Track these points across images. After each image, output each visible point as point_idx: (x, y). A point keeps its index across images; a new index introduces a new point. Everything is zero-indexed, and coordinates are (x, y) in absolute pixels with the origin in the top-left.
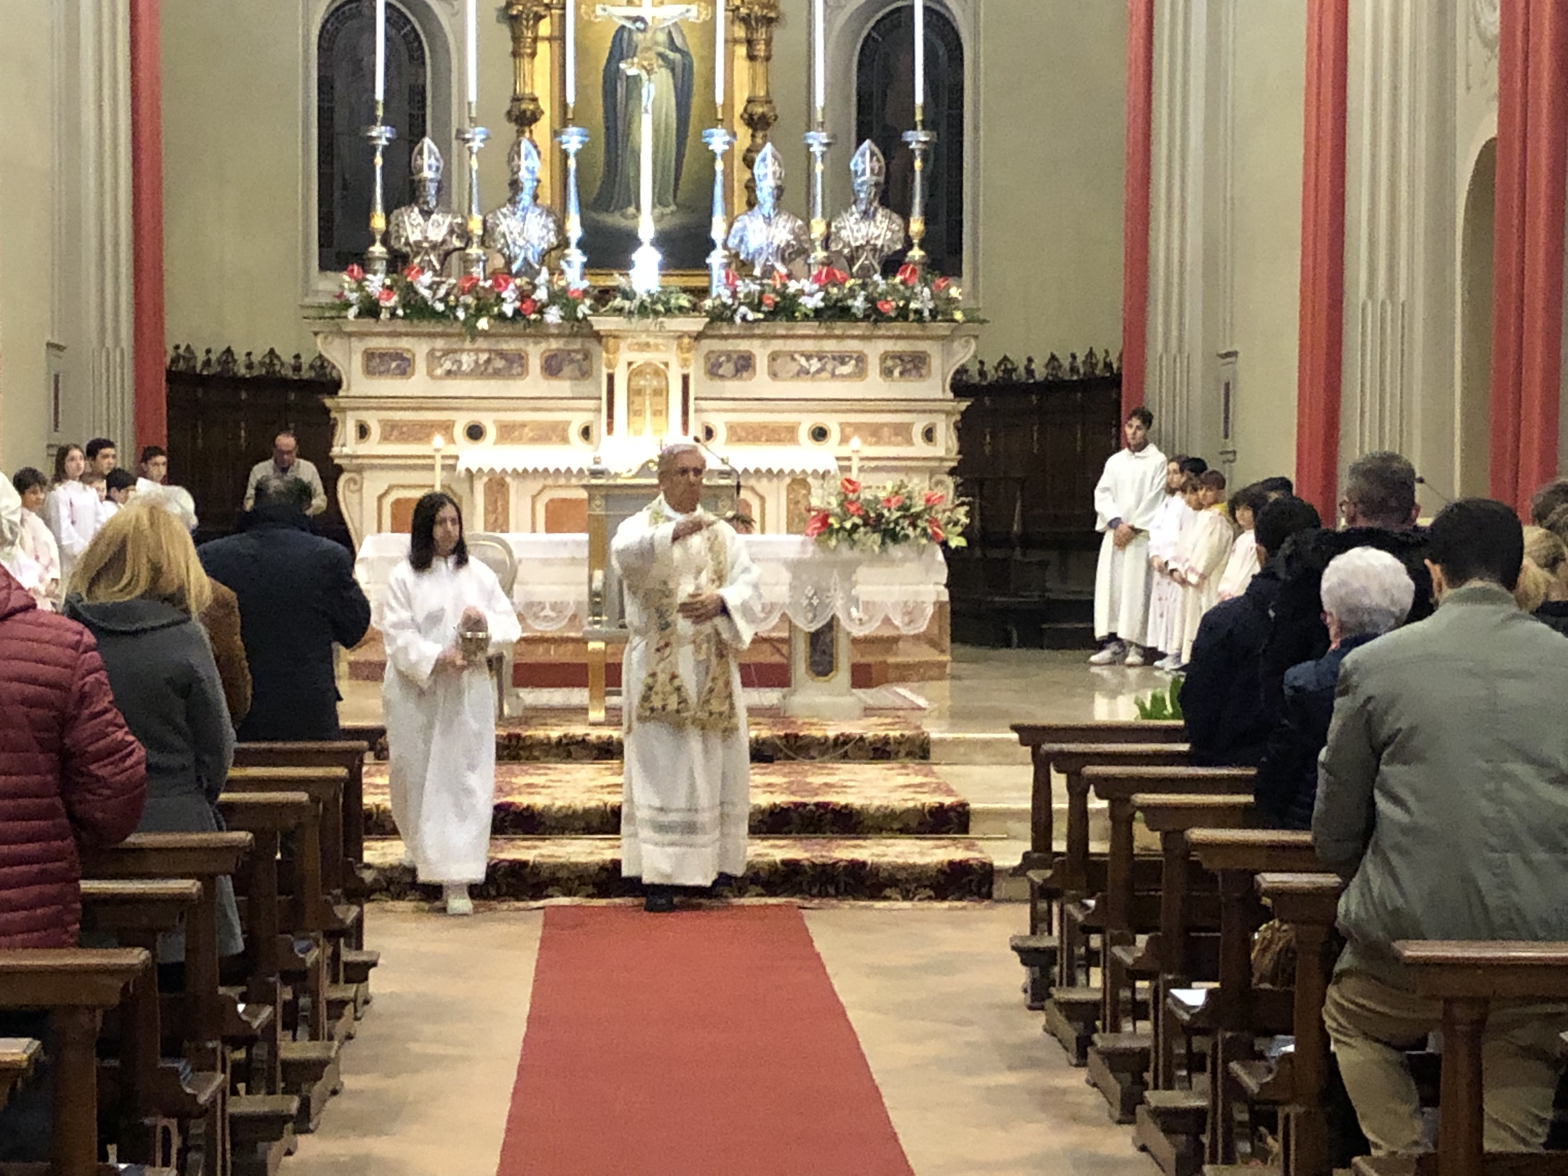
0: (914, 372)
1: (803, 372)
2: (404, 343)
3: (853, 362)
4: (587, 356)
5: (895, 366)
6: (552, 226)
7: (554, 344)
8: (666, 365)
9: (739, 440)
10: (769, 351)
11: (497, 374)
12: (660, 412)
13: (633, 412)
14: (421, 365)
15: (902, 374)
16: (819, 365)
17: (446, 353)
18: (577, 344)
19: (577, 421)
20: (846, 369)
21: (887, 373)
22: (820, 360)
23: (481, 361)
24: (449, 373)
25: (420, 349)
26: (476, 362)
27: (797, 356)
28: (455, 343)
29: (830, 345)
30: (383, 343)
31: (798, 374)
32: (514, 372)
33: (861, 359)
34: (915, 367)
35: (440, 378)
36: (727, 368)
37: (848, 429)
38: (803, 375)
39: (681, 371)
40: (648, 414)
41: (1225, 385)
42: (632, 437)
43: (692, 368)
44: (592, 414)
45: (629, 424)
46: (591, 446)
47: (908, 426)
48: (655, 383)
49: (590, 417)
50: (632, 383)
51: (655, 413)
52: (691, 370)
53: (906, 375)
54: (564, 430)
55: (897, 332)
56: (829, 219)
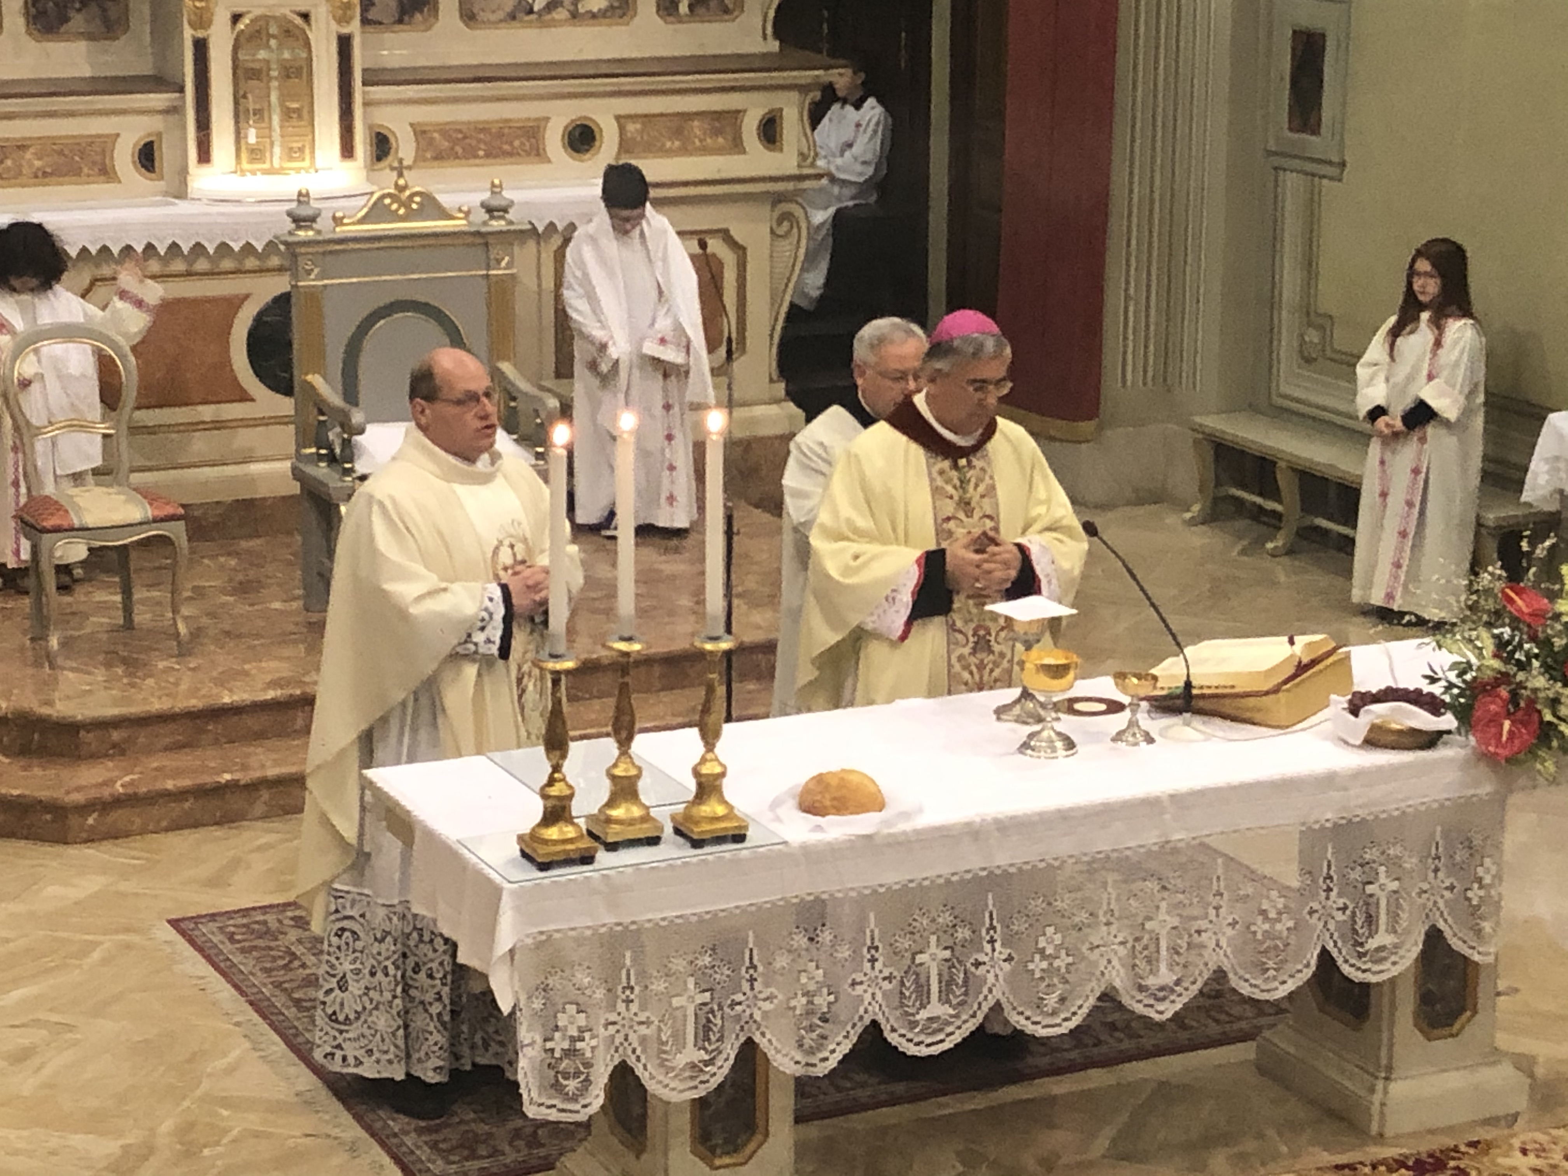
0: (714, 4)
1: (520, 11)
9: (439, 157)
12: (301, 114)
13: (242, 113)
15: (692, 8)
19: (129, 135)
20: (597, 2)
21: (668, 8)
31: (513, 17)
36: (384, 7)
37: (632, 128)
38: (520, 15)
39: (335, 28)
40: (276, 119)
41: (1295, 32)
42: (245, 165)
43: (357, 22)
44: (159, 117)
45: (239, 136)
46: (161, 185)
47: (736, 115)
48: (287, 55)
49: (155, 124)
50: (241, 56)
51: (288, 114)
52: (354, 27)
53: (701, 10)
54: (103, 153)
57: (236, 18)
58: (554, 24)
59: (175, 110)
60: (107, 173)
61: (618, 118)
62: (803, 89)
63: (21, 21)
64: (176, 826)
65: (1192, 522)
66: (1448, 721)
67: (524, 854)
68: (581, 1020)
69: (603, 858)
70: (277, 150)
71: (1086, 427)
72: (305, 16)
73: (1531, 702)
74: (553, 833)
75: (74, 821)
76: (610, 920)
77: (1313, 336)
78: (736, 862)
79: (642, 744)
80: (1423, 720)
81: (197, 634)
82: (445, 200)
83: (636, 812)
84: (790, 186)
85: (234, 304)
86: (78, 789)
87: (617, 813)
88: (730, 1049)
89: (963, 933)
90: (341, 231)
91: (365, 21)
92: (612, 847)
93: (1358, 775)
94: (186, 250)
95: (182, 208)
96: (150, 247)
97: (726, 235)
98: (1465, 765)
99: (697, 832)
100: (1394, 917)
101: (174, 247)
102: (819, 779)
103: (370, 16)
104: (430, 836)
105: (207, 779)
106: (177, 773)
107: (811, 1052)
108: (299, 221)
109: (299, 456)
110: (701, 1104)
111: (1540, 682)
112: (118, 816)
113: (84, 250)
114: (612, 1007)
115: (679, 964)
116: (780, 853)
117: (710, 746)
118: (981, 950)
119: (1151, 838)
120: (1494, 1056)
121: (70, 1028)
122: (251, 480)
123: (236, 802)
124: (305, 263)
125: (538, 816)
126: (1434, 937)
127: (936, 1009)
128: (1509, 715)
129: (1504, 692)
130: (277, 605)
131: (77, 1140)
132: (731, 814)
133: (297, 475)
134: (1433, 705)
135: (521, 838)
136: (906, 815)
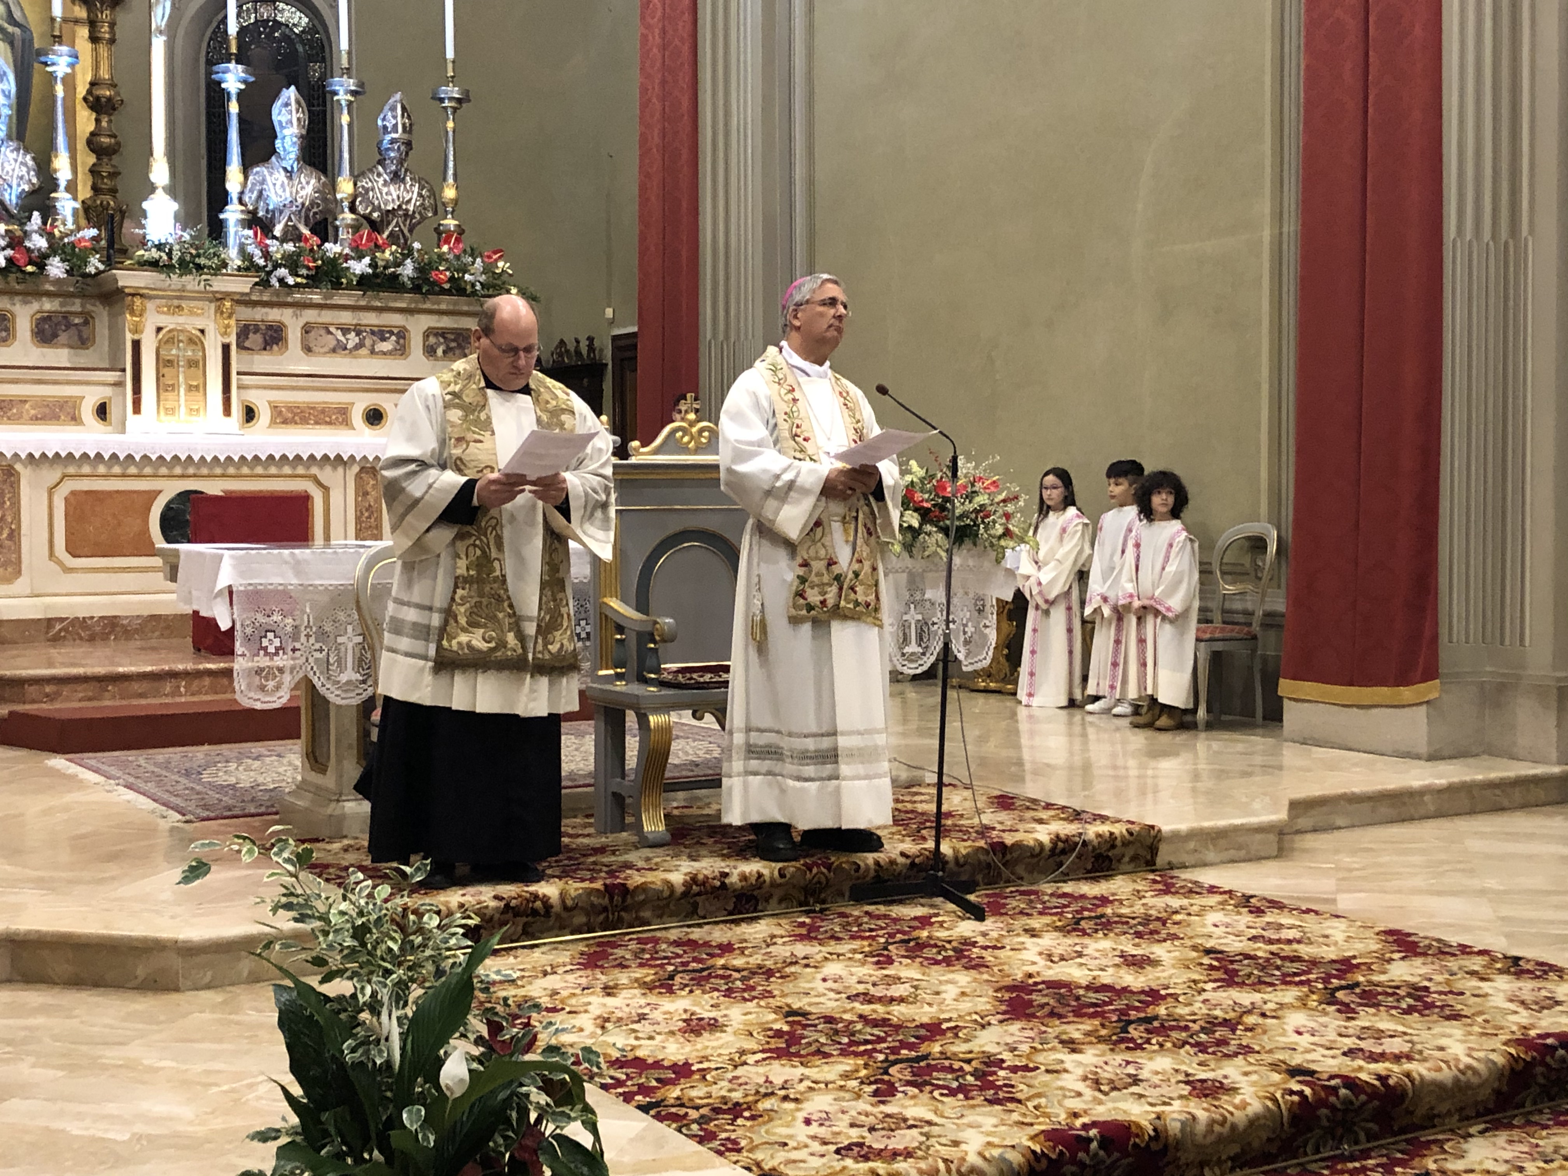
0: (457, 352)
1: (339, 348)
3: (394, 338)
4: (88, 319)
5: (439, 344)
6: (31, 163)
7: (48, 305)
8: (202, 331)
9: (285, 422)
10: (302, 322)
12: (198, 388)
13: (162, 386)
15: (444, 352)
16: (357, 340)
18: (76, 306)
19: (91, 397)
20: (386, 346)
21: (430, 351)
22: (358, 334)
27: (332, 329)
29: (371, 319)
31: (334, 350)
33: (402, 334)
34: (460, 346)
36: (255, 339)
38: (339, 351)
39: (221, 340)
40: (182, 391)
42: (163, 417)
43: (234, 341)
44: (110, 387)
45: (159, 401)
46: (110, 428)
48: (190, 353)
49: (108, 392)
50: (162, 352)
51: (190, 388)
52: (233, 344)
53: (450, 354)
54: (74, 407)
55: (443, 307)
56: (356, 178)
57: (159, 329)
58: (360, 357)
59: (120, 384)
60: (75, 419)
63: (28, 335)
70: (183, 409)
76: (296, 582)
85: (152, 496)
91: (240, 342)
94: (122, 457)
95: (122, 436)
96: (99, 455)
101: (114, 456)
103: (247, 344)
113: (57, 455)
114: (298, 639)
115: (342, 617)
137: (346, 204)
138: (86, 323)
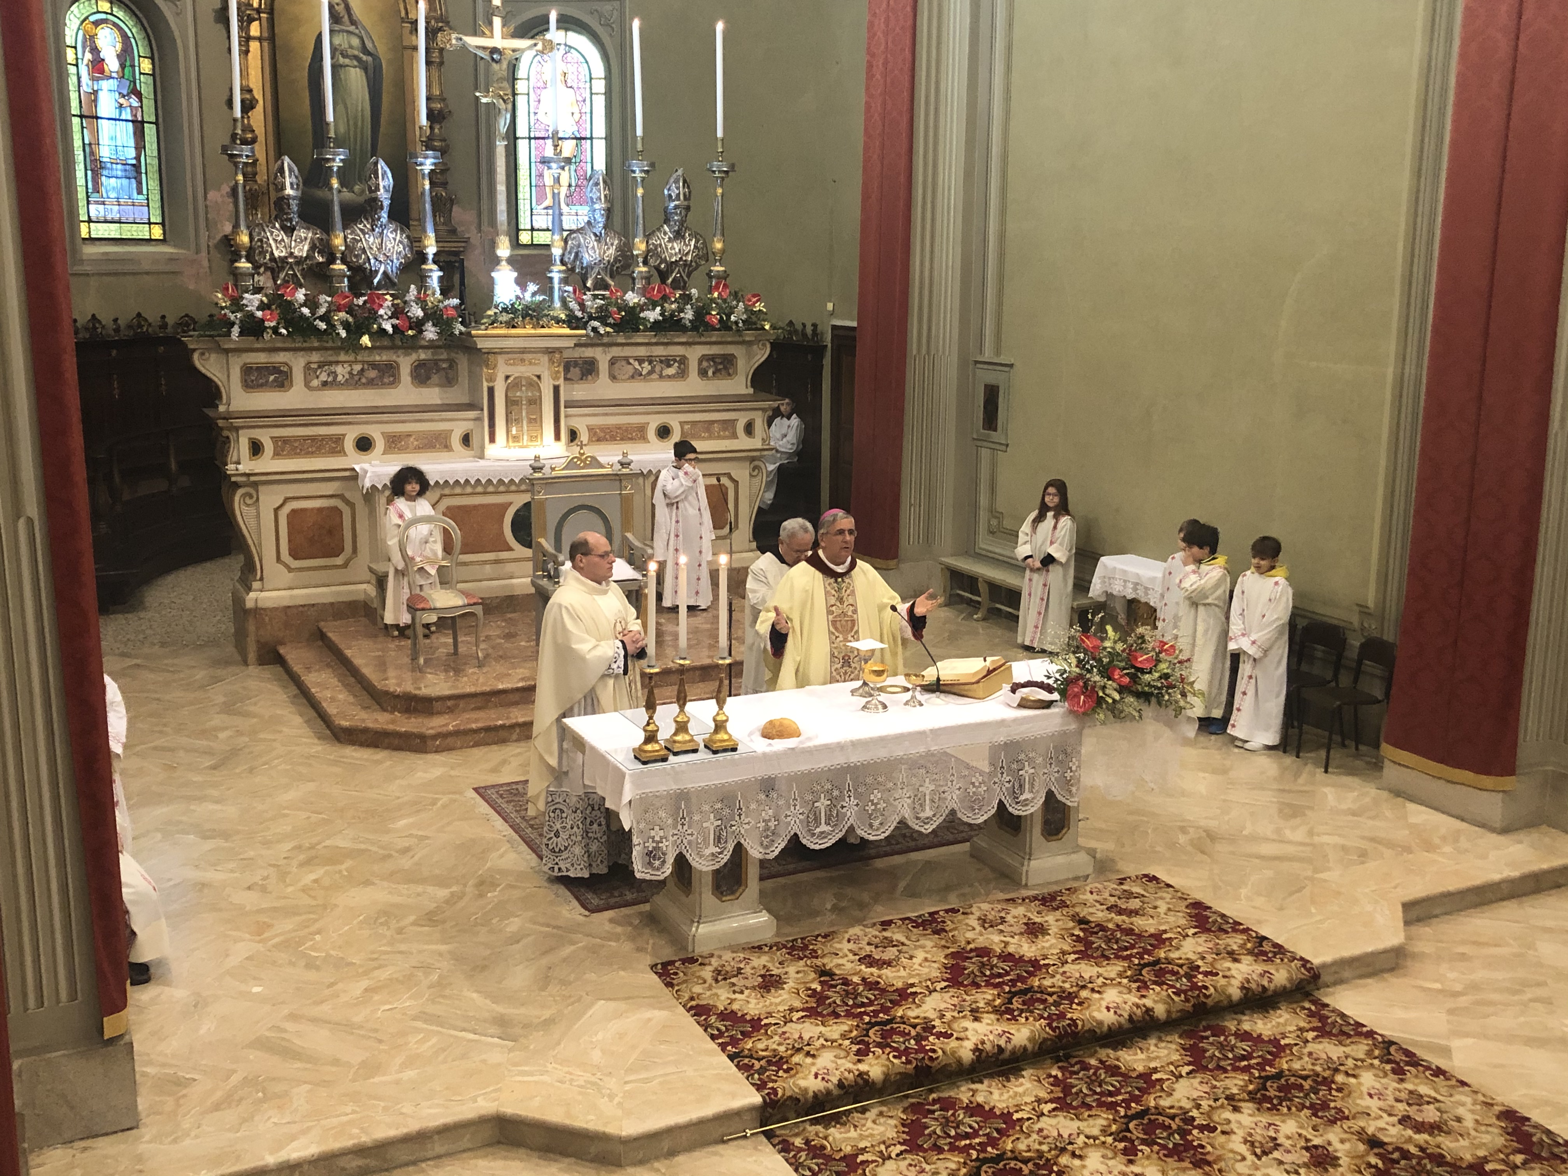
0: (724, 372)
1: (637, 375)
2: (281, 357)
3: (676, 364)
4: (452, 363)
5: (709, 367)
6: (406, 241)
7: (423, 355)
9: (600, 439)
10: (609, 356)
11: (371, 384)
12: (536, 421)
13: (510, 421)
14: (298, 376)
15: (714, 373)
16: (649, 368)
17: (321, 365)
18: (444, 355)
19: (458, 431)
20: (671, 371)
21: (703, 373)
22: (650, 363)
23: (355, 373)
24: (325, 384)
25: (297, 363)
26: (350, 373)
27: (631, 361)
28: (330, 356)
29: (659, 351)
30: (261, 358)
31: (633, 377)
32: (386, 380)
33: (683, 361)
34: (725, 368)
35: (317, 389)
36: (575, 372)
37: (686, 427)
38: (637, 377)
39: (552, 382)
40: (525, 423)
41: (986, 386)
42: (511, 444)
43: (562, 379)
44: (472, 422)
45: (508, 432)
46: (472, 453)
47: (734, 422)
48: (530, 394)
49: (470, 425)
50: (509, 395)
51: (530, 421)
52: (561, 382)
53: (718, 374)
54: (446, 438)
55: (714, 339)
56: (647, 237)
57: (507, 377)
58: (652, 380)
59: (479, 419)
60: (447, 447)
61: (680, 423)
62: (764, 410)
63: (409, 379)
64: (477, 745)
65: (940, 606)
66: (1056, 696)
67: (636, 757)
68: (661, 833)
69: (672, 758)
70: (525, 437)
71: (892, 563)
72: (539, 377)
73: (1093, 687)
74: (649, 747)
75: (429, 743)
76: (674, 787)
77: (994, 522)
78: (733, 760)
79: (690, 707)
80: (1044, 696)
81: (487, 656)
82: (602, 460)
83: (687, 738)
84: (757, 454)
85: (505, 506)
86: (432, 728)
87: (678, 738)
88: (731, 847)
89: (836, 793)
90: (554, 474)
91: (566, 379)
92: (676, 754)
93: (1015, 720)
94: (483, 482)
95: (482, 463)
96: (467, 481)
97: (729, 476)
98: (1063, 716)
99: (715, 746)
100: (1032, 785)
101: (478, 481)
102: (771, 722)
103: (569, 376)
104: (593, 748)
105: (492, 724)
106: (476, 721)
107: (767, 847)
108: (535, 469)
109: (534, 576)
110: (716, 872)
111: (1097, 678)
112: (449, 740)
113: (437, 482)
114: (675, 827)
115: (706, 808)
116: (753, 757)
117: (721, 708)
118: (844, 800)
119: (922, 749)
120: (1077, 849)
121: (427, 838)
122: (512, 585)
123: (503, 734)
124: (537, 488)
125: (642, 739)
126: (1050, 795)
127: (824, 828)
128: (1083, 693)
129: (1081, 683)
130: (523, 643)
131: (430, 889)
132: (730, 739)
133: (533, 583)
134: (1049, 689)
135: (634, 750)
136: (809, 739)
137: (640, 260)
138: (451, 367)
